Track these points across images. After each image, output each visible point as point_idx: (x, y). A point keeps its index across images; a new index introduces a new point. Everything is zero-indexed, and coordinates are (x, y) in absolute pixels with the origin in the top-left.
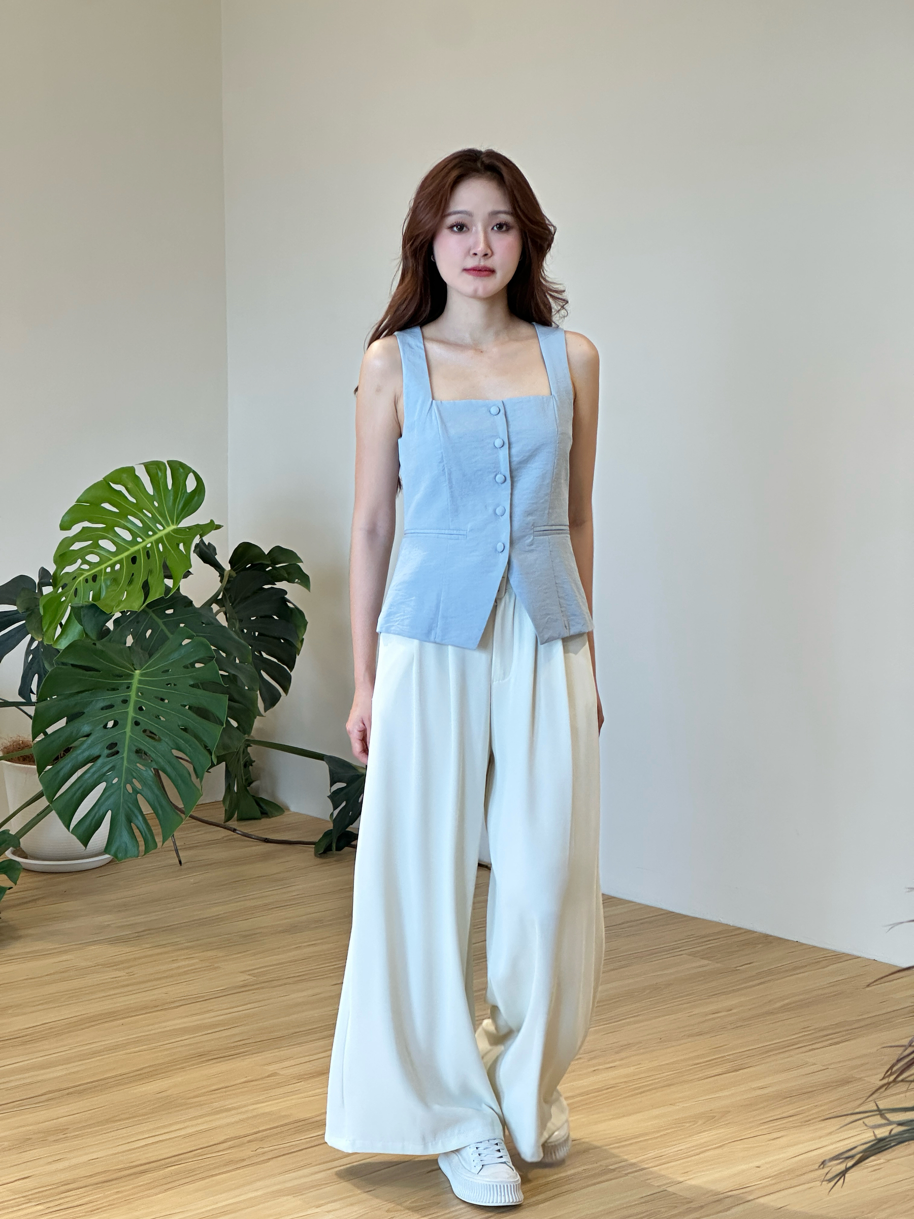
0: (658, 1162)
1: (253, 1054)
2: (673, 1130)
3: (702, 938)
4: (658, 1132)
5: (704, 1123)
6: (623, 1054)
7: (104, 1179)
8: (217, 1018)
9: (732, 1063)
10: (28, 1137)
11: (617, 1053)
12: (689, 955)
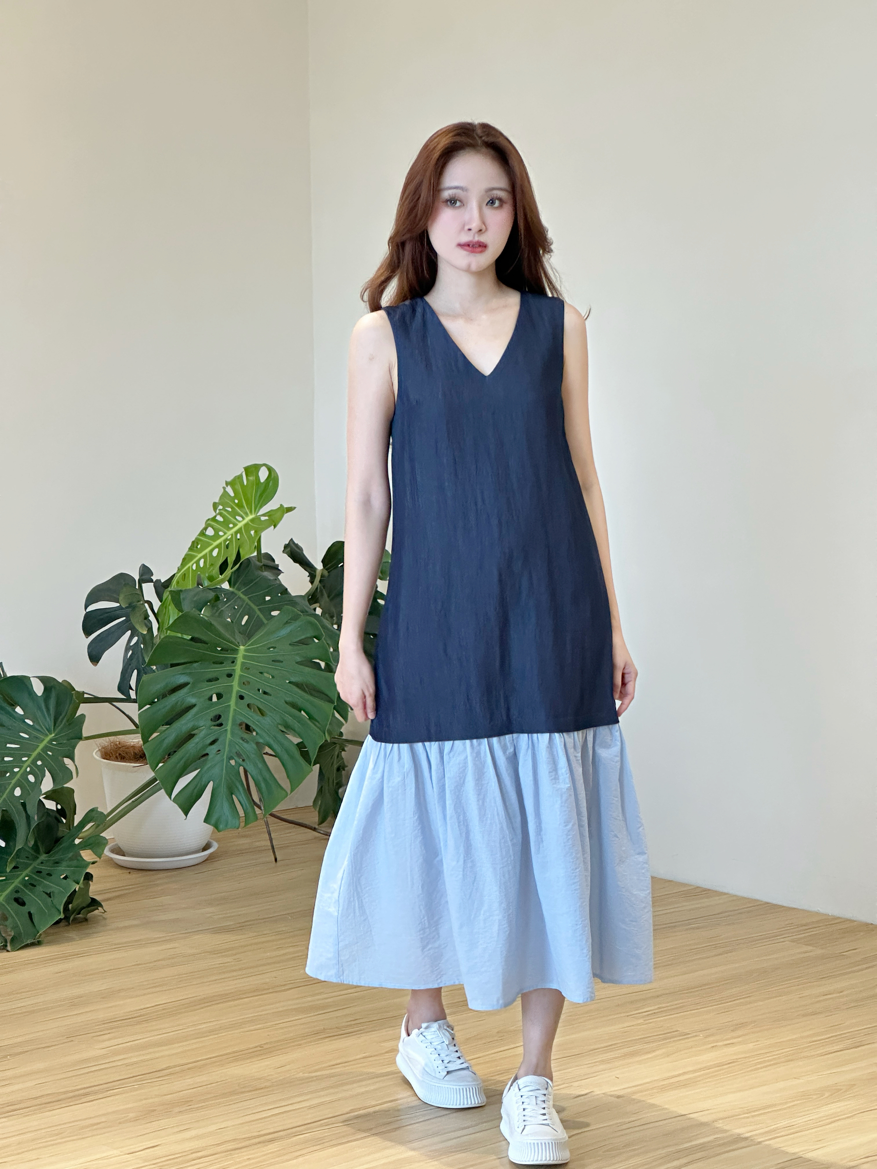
0: (789, 1132)
1: (366, 1032)
2: (799, 1102)
3: (802, 926)
4: (786, 1103)
5: (831, 1095)
6: (739, 1033)
7: (234, 1147)
8: (329, 1000)
9: (851, 1040)
10: (151, 1109)
11: (733, 1031)
12: (793, 941)
